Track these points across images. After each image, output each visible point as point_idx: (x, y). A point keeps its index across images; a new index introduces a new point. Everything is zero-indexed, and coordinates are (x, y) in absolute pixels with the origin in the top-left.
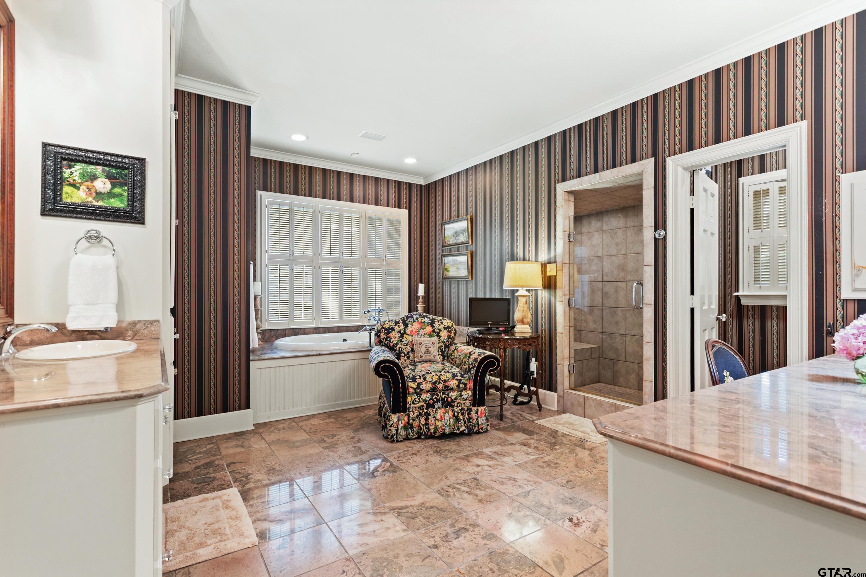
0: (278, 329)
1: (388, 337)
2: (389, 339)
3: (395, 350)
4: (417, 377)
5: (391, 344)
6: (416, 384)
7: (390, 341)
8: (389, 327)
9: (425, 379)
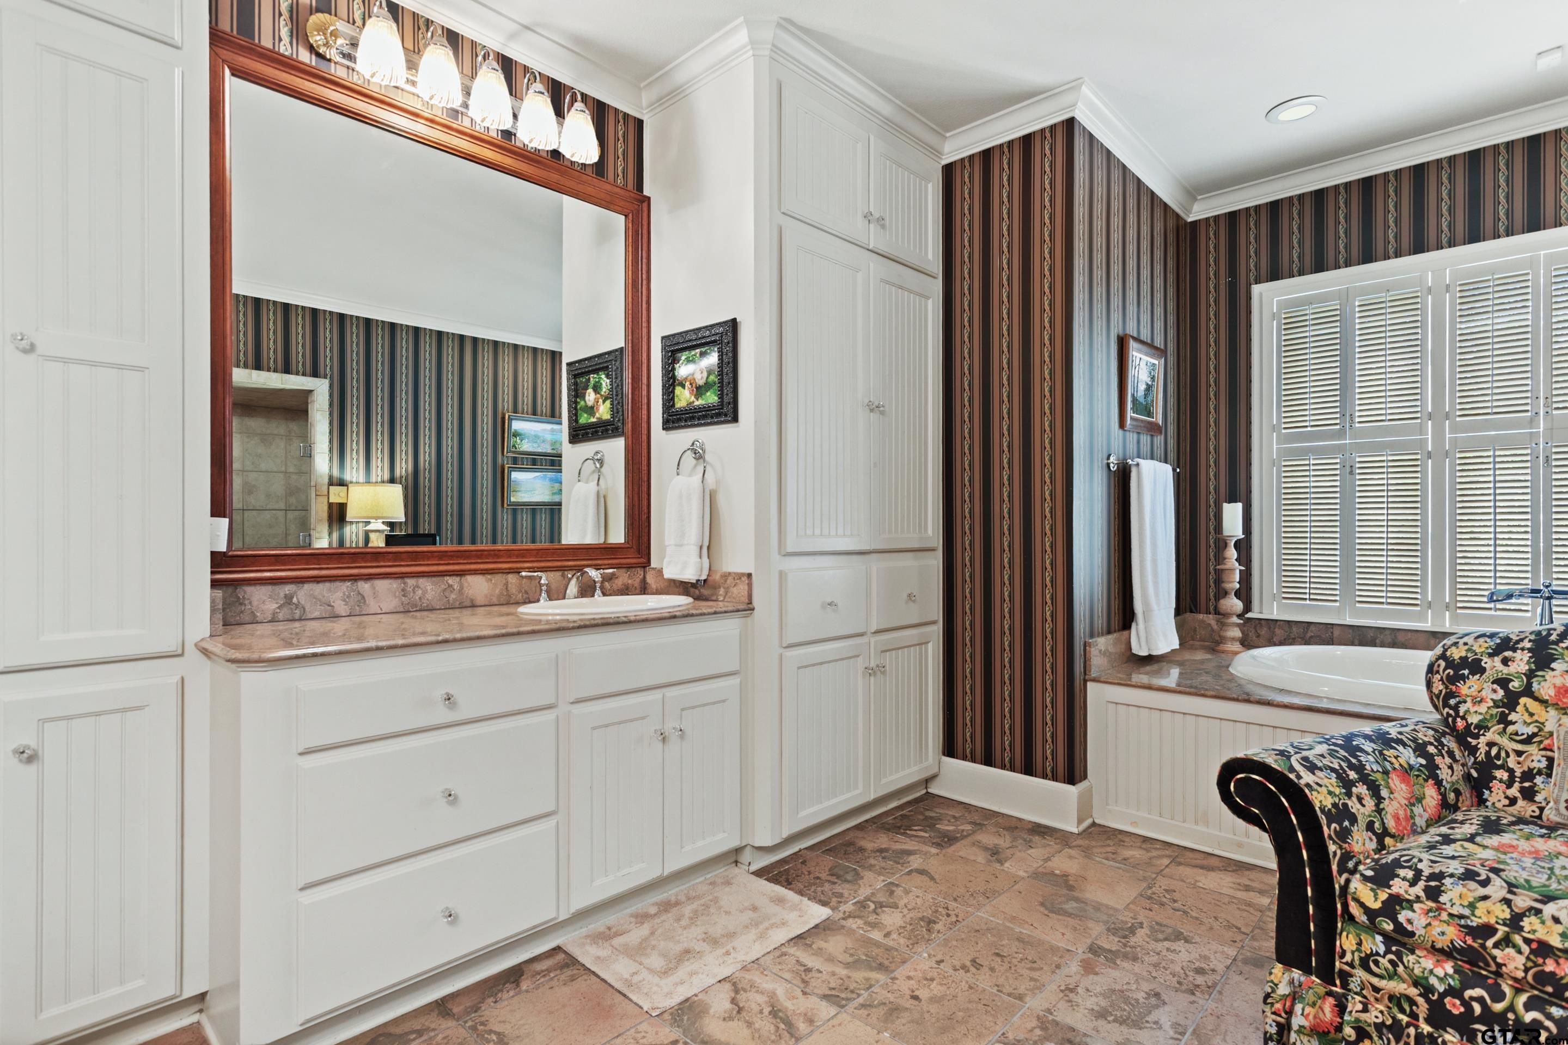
0: (1310, 624)
1: (1450, 695)
2: (1452, 702)
3: (1473, 750)
4: (1402, 872)
5: (1460, 724)
6: (1383, 896)
7: (1456, 708)
8: (1462, 659)
9: (1433, 894)
